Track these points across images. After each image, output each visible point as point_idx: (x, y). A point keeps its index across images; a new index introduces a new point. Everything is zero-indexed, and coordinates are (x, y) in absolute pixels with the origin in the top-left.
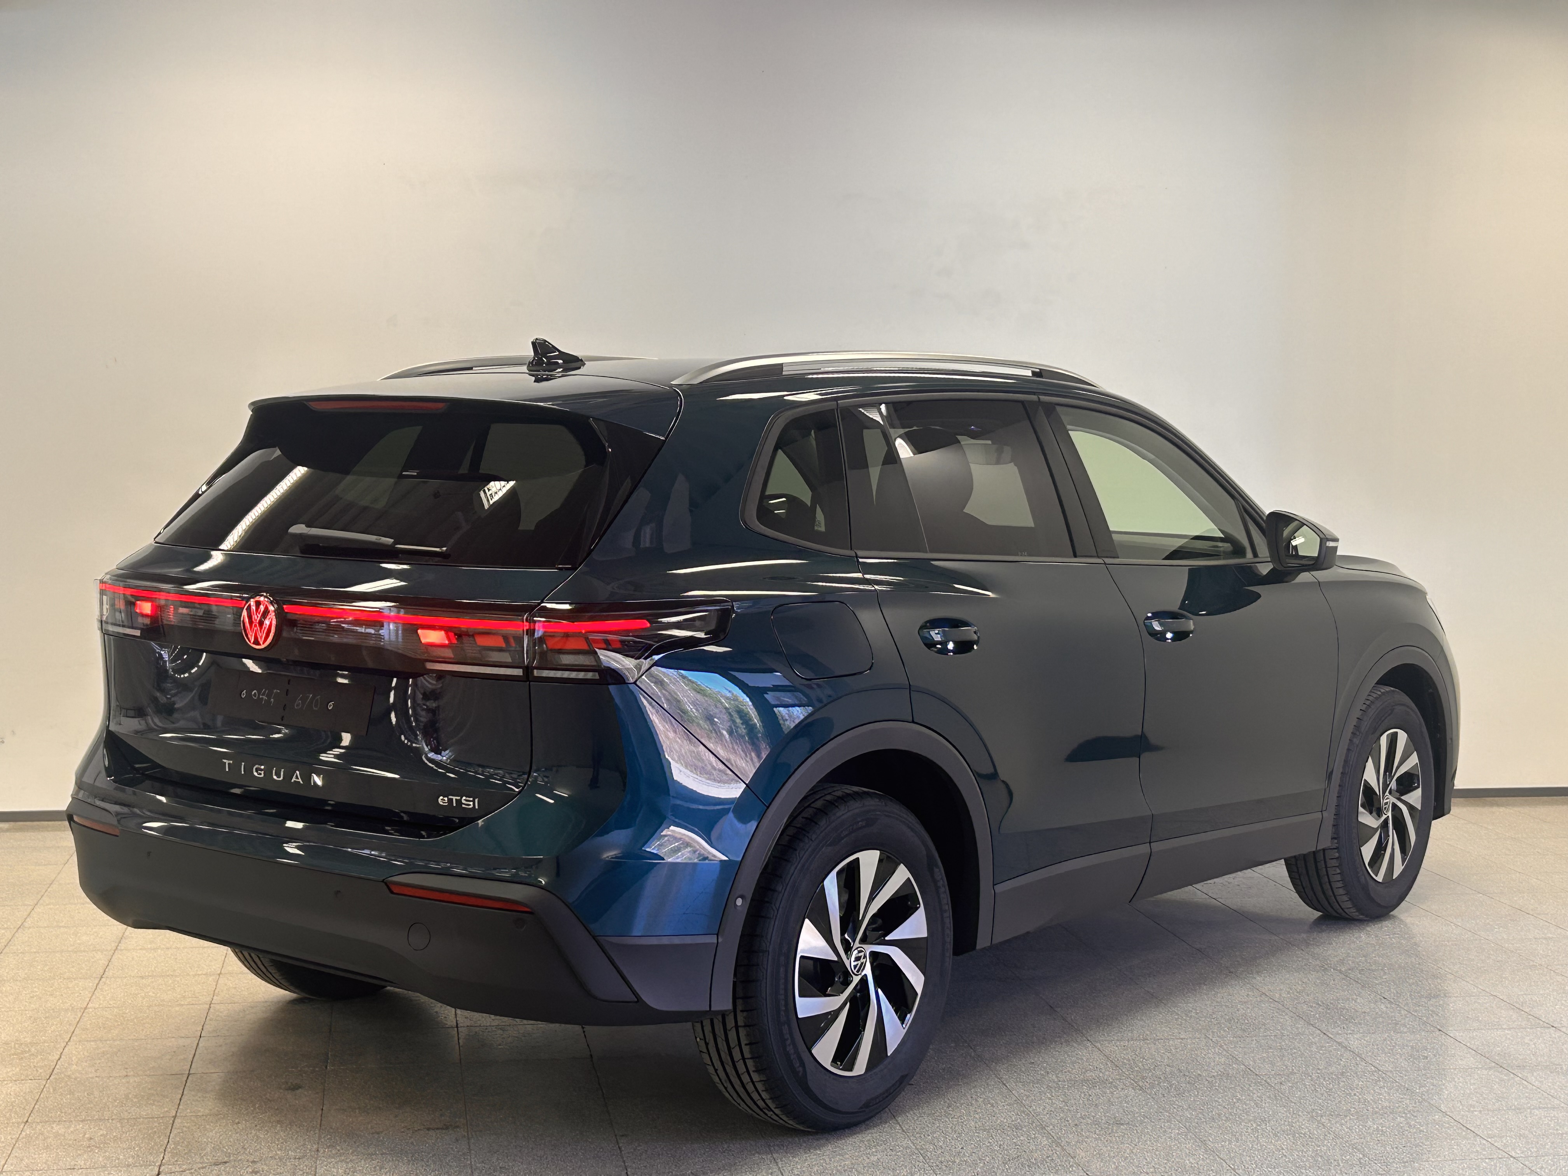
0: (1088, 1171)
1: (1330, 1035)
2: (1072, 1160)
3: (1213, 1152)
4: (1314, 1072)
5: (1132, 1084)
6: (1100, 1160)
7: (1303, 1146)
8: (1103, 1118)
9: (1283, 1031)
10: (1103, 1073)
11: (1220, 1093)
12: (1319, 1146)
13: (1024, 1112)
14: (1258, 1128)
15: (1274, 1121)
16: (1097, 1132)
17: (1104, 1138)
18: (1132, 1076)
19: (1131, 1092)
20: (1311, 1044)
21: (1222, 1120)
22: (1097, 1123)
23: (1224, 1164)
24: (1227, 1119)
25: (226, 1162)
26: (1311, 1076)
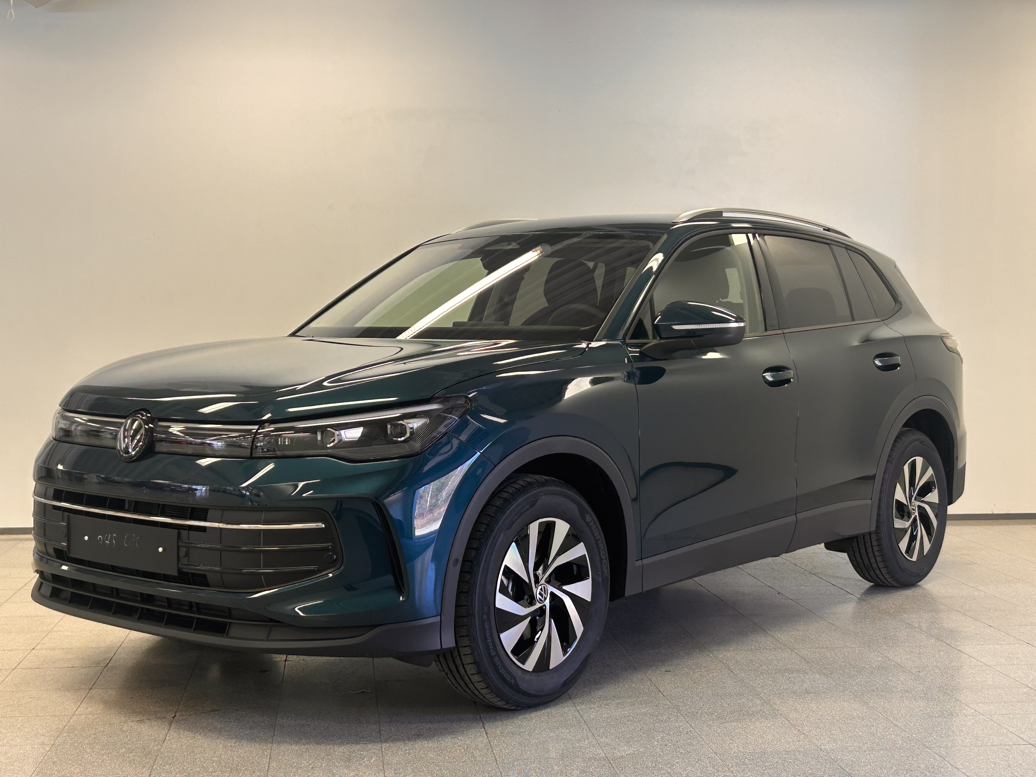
0: (788, 718)
1: (953, 646)
2: (776, 712)
3: (873, 708)
4: (941, 666)
5: (818, 672)
6: (795, 712)
7: (934, 705)
8: (798, 690)
9: (921, 644)
10: (798, 666)
11: (878, 677)
12: (945, 706)
13: (744, 686)
14: (903, 695)
15: (914, 692)
16: (794, 697)
17: (799, 701)
18: (818, 668)
19: (818, 676)
20: (940, 651)
21: (879, 691)
22: (795, 693)
23: (880, 715)
24: (883, 691)
25: (218, 710)
26: (940, 668)
